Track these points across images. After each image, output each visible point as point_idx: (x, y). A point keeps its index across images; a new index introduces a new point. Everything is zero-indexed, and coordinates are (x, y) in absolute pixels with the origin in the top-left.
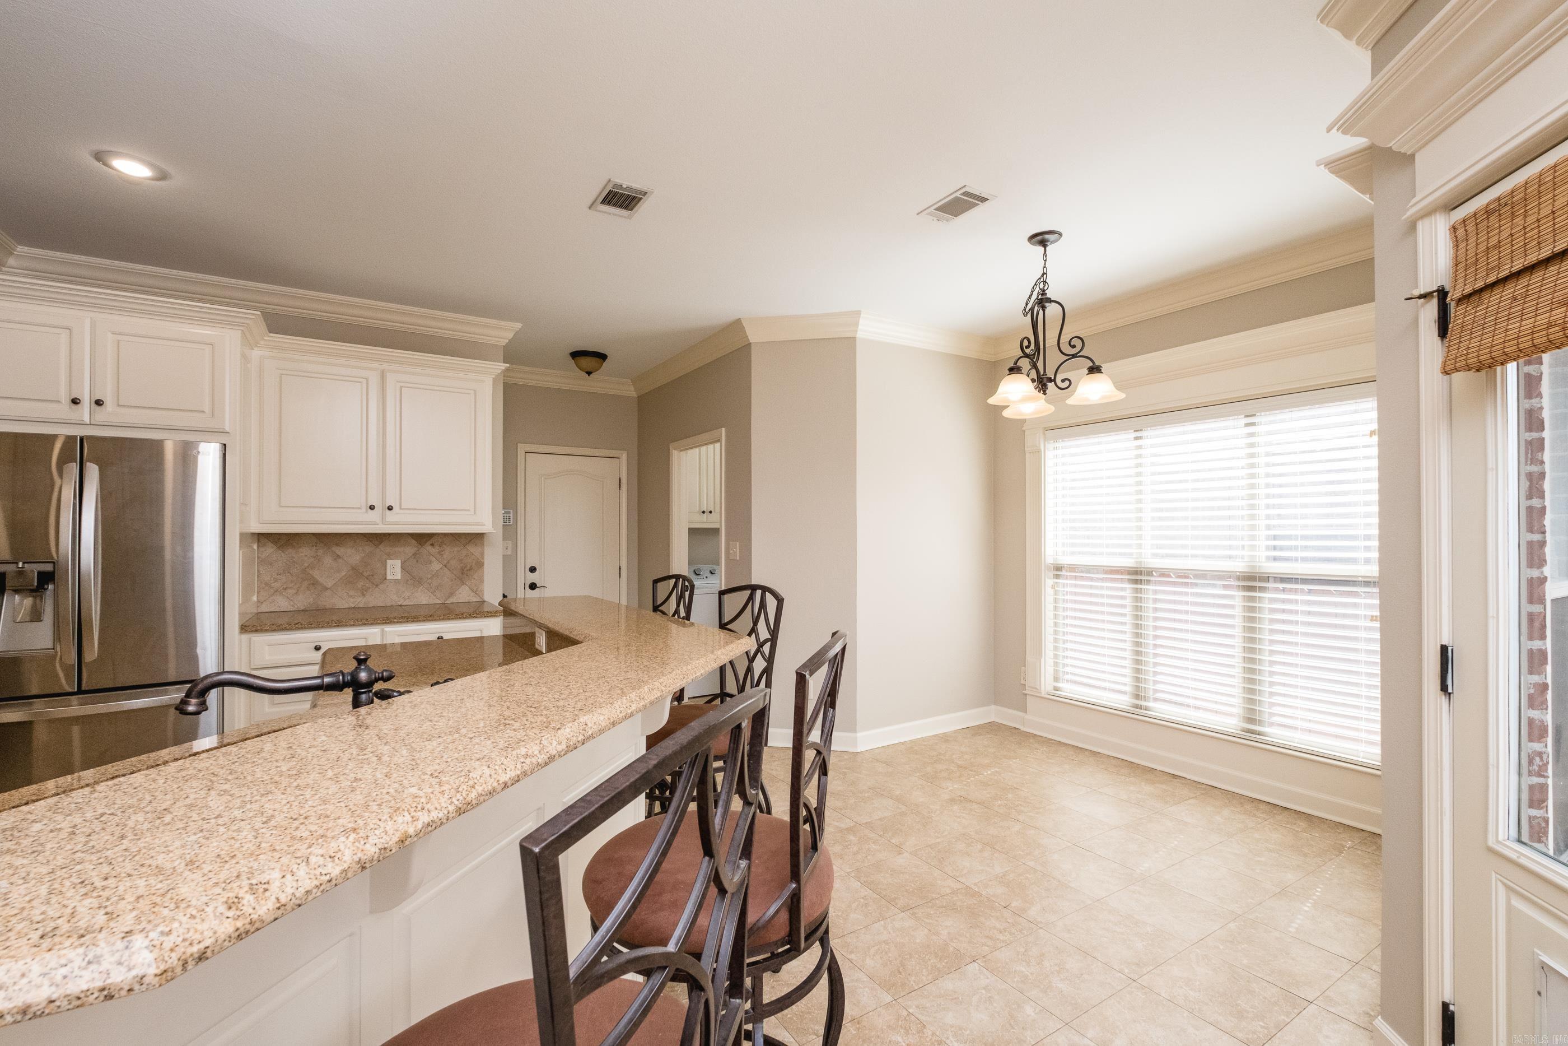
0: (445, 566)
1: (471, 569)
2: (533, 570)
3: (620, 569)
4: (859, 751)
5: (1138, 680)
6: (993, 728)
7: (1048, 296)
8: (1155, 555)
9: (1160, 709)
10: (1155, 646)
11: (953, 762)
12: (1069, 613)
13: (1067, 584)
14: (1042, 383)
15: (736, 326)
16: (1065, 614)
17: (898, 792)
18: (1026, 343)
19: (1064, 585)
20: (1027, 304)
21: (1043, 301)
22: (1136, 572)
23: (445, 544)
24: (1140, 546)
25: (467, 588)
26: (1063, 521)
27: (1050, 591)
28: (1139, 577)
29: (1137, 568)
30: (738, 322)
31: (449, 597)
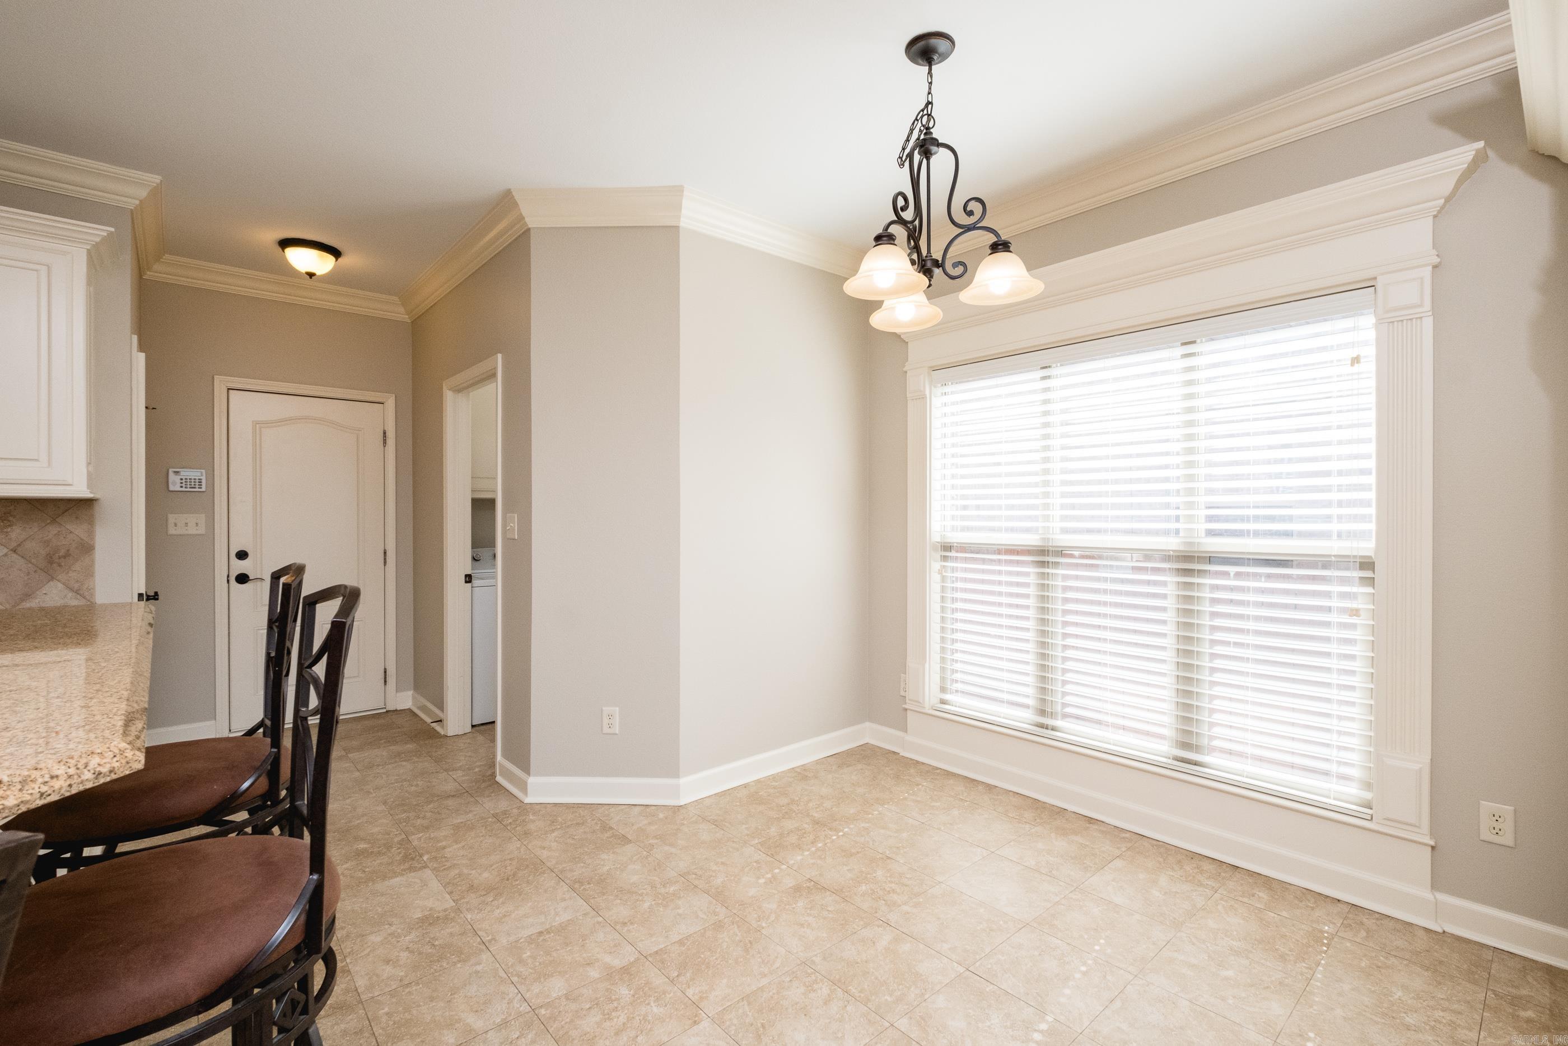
0: (14, 551)
1: (67, 555)
2: (242, 555)
3: (385, 553)
4: (682, 804)
5: (1043, 690)
6: (866, 754)
7: (934, 136)
8: (1065, 531)
9: (1070, 729)
10: (1065, 647)
11: (808, 815)
12: (959, 605)
13: (957, 568)
14: (926, 266)
15: (506, 201)
16: (954, 606)
17: (719, 881)
18: (901, 202)
19: (953, 569)
20: (904, 149)
21: (927, 145)
22: (1042, 551)
23: (14, 517)
24: (1047, 518)
25: (60, 585)
26: (953, 487)
27: (936, 577)
28: (1046, 559)
29: (1045, 546)
30: (508, 194)
31: (22, 600)
